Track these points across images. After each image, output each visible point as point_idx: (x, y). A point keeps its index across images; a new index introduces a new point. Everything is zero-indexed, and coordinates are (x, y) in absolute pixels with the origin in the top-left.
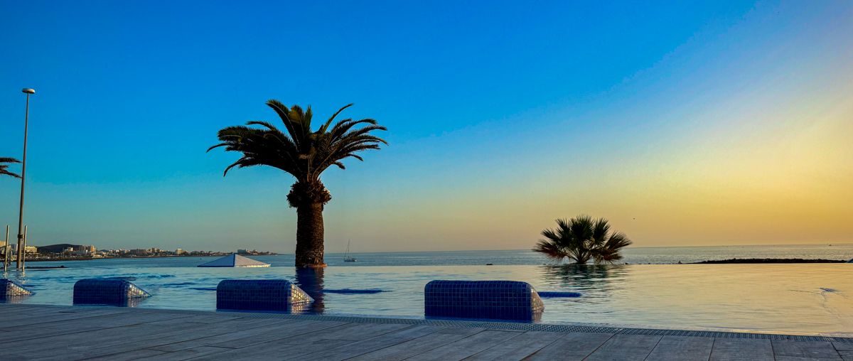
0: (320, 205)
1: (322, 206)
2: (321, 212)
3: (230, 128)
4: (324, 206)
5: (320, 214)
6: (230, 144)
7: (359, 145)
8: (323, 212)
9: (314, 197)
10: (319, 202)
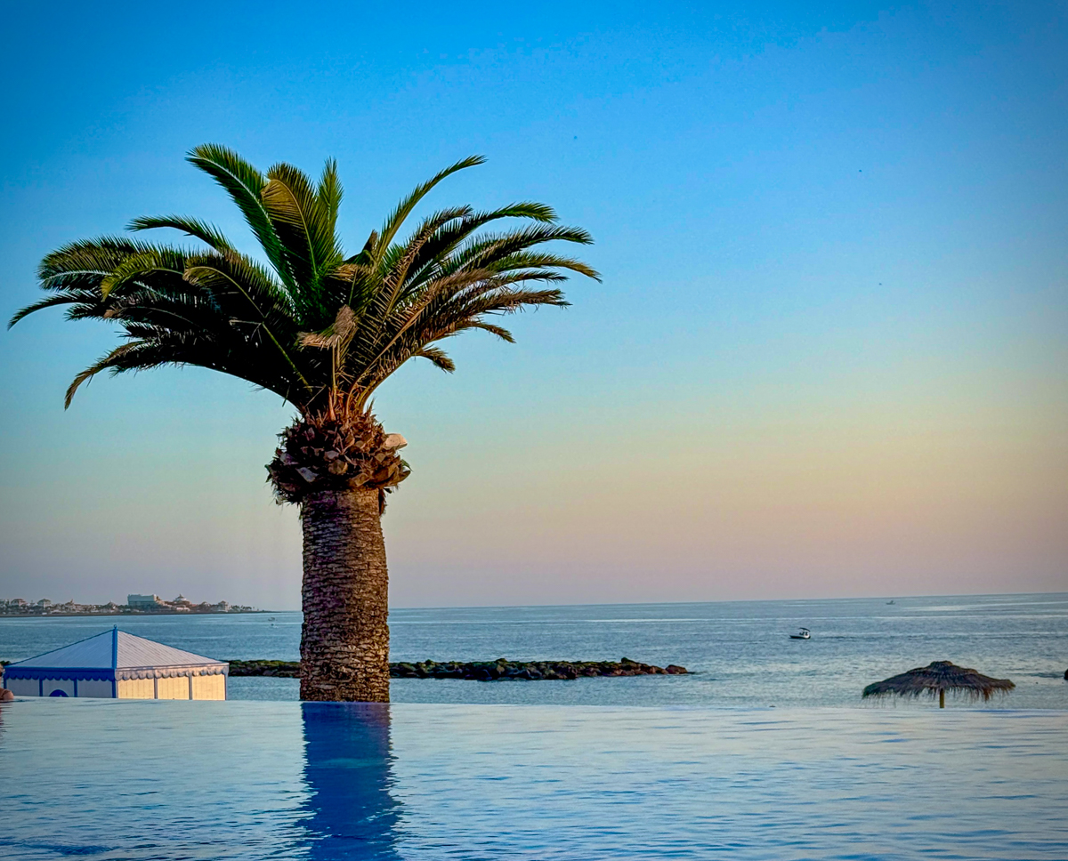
0: (372, 497)
1: (381, 498)
2: (376, 518)
3: (78, 248)
4: (388, 498)
5: (375, 526)
6: (82, 299)
7: (497, 292)
8: (383, 519)
9: (353, 471)
10: (371, 485)
